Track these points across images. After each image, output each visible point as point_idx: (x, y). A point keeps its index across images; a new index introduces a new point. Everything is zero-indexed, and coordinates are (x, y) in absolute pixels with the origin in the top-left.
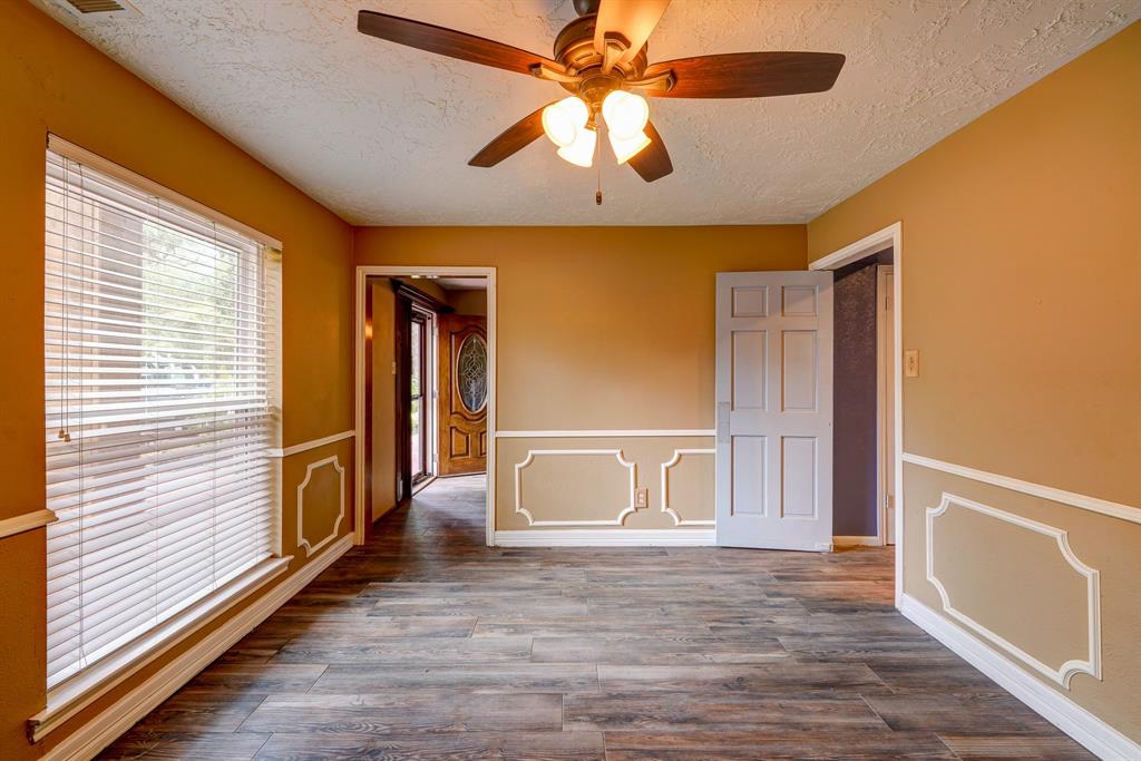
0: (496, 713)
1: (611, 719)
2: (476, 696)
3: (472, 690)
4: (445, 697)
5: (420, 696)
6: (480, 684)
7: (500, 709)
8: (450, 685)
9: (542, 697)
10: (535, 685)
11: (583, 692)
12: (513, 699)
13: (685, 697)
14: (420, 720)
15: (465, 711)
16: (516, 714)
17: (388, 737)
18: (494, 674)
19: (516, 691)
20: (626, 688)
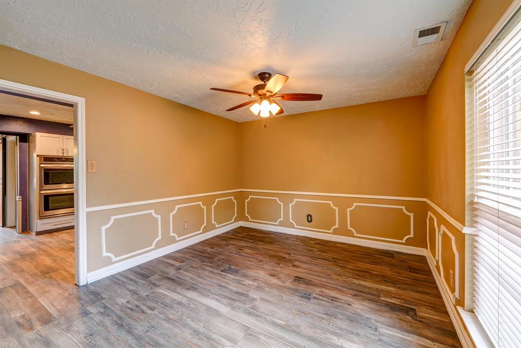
0: (279, 311)
1: (243, 294)
2: (284, 321)
3: (285, 325)
4: (298, 327)
5: (310, 332)
6: (281, 326)
7: (276, 312)
8: (294, 332)
9: (257, 310)
10: (257, 316)
11: (242, 305)
12: (270, 314)
13: (213, 291)
14: (309, 320)
15: (291, 317)
16: (272, 308)
17: (322, 318)
18: (271, 329)
19: (267, 316)
20: (225, 301)
